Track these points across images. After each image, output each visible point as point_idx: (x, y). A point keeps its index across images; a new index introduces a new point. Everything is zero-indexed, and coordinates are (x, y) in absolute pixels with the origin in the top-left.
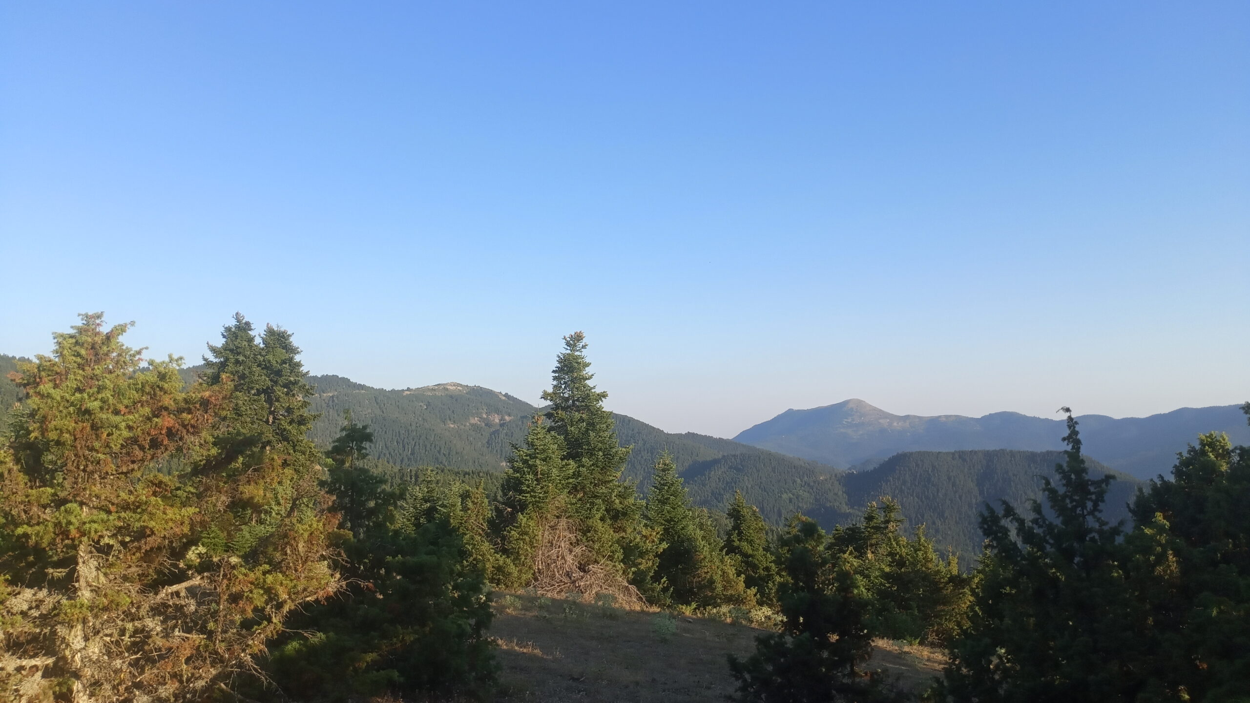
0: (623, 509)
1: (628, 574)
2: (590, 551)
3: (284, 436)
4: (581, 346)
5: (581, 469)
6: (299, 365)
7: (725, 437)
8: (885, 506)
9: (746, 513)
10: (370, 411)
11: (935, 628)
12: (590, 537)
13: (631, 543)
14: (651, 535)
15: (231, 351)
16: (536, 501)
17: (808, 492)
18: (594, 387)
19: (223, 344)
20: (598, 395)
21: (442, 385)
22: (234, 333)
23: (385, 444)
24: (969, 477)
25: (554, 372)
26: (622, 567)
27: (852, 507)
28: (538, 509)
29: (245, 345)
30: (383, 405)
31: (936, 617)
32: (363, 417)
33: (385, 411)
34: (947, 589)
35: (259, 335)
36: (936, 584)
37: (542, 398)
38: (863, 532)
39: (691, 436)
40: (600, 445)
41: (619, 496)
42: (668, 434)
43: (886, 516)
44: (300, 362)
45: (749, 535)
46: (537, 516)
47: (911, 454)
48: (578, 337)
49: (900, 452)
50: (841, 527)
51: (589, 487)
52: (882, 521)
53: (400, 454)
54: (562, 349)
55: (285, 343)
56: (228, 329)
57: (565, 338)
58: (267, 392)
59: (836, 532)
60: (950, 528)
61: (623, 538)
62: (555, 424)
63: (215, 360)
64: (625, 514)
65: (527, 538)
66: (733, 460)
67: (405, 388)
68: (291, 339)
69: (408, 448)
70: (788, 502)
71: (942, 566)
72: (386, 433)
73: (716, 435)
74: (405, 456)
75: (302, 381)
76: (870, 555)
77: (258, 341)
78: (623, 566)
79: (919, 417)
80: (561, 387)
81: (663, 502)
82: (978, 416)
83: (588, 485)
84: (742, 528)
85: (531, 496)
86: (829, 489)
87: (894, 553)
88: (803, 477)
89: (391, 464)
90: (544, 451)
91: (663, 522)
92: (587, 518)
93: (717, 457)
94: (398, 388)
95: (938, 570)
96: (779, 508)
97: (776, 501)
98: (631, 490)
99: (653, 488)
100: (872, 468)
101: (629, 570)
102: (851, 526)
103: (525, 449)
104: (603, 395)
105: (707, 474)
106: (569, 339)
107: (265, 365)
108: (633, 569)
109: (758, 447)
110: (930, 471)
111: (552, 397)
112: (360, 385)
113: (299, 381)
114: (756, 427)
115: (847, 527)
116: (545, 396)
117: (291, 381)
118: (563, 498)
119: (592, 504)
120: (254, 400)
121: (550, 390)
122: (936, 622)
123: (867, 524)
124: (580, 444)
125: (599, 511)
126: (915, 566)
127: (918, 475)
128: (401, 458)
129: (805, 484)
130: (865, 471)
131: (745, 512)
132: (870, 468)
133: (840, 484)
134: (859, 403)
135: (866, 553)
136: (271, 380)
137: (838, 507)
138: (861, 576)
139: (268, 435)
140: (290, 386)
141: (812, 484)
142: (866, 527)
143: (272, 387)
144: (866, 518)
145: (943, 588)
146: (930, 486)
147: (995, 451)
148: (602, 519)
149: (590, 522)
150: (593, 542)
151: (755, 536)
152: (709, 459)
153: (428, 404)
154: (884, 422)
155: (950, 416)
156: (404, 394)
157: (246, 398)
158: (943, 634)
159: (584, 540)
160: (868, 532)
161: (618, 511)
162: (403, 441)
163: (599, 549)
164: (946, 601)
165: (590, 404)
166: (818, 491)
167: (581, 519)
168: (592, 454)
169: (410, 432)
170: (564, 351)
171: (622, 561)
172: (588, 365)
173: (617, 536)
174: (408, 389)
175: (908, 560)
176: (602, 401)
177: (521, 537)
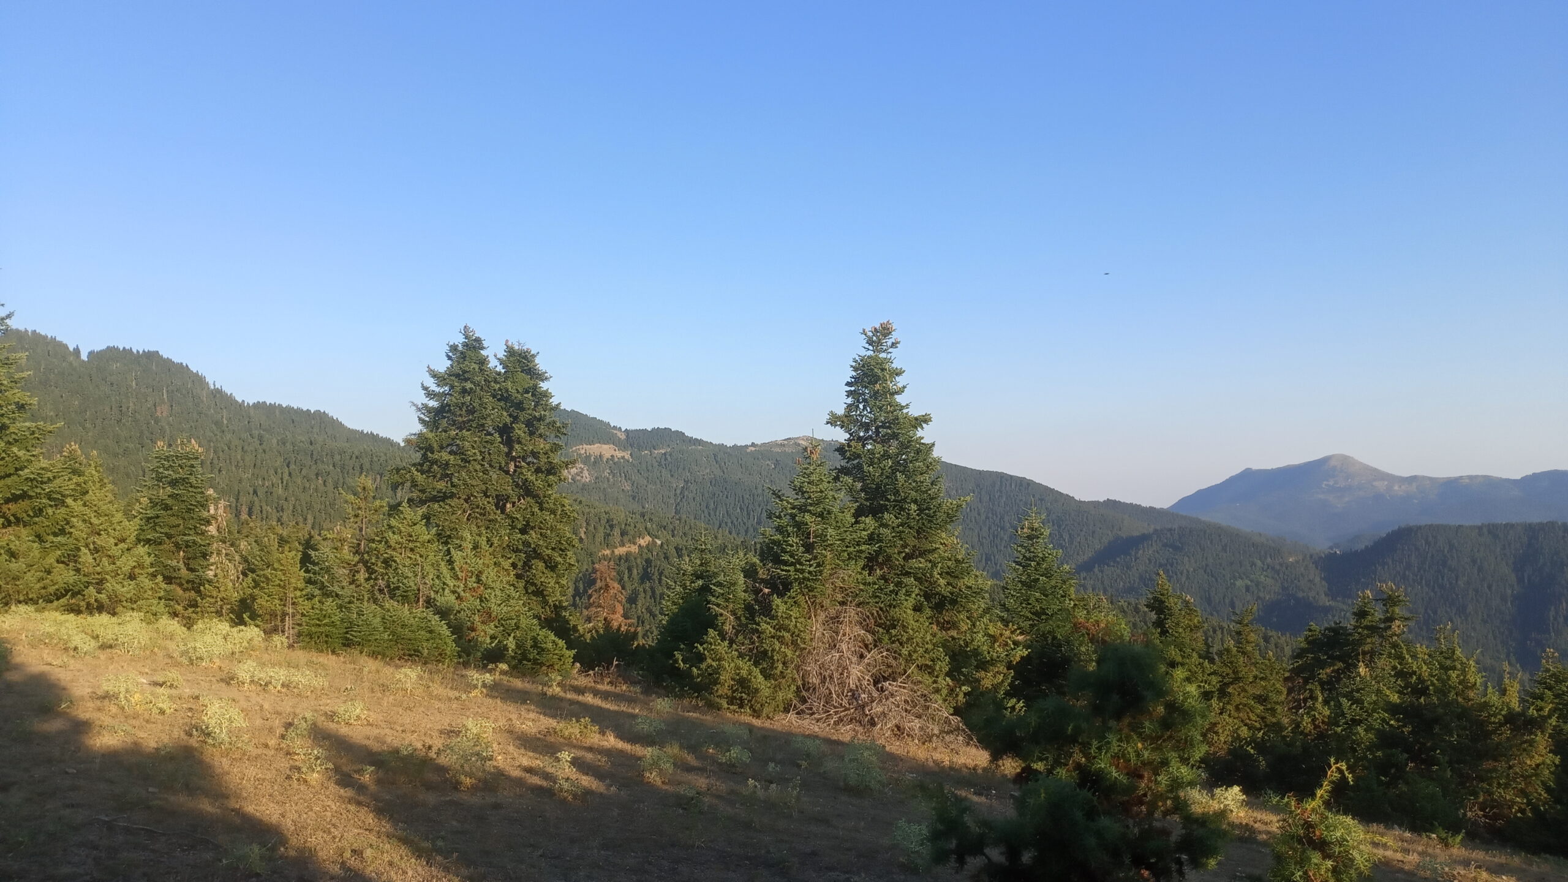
0: (952, 594)
1: (957, 695)
2: (895, 658)
3: (527, 490)
4: (889, 344)
5: (882, 530)
6: (546, 395)
7: (1158, 505)
8: (1385, 596)
9: (1173, 605)
10: (708, 471)
11: (1481, 800)
12: (895, 636)
13: (967, 646)
14: (1001, 635)
15: (457, 376)
16: (804, 578)
17: (1273, 578)
18: (907, 405)
19: (448, 368)
20: (916, 419)
21: (793, 439)
22: (462, 353)
23: (727, 511)
24: (1502, 559)
25: (848, 384)
26: (948, 685)
27: (1334, 598)
28: (807, 590)
29: (474, 369)
30: (723, 464)
31: (1481, 779)
32: (701, 478)
33: (725, 471)
34: (1501, 734)
35: (495, 356)
36: (1481, 724)
37: (828, 423)
38: (1351, 634)
39: (1112, 505)
40: (913, 493)
41: (947, 573)
42: (1080, 502)
43: (1387, 611)
44: (547, 390)
45: (1177, 635)
46: (807, 602)
47: (1419, 528)
48: (885, 331)
49: (1403, 525)
50: (1318, 627)
51: (899, 560)
52: (1380, 619)
53: (744, 524)
54: (860, 349)
55: (528, 365)
56: (454, 348)
57: (864, 333)
58: (505, 431)
59: (1310, 634)
60: (1474, 629)
61: (953, 638)
62: (847, 462)
63: (437, 390)
64: (954, 602)
65: (787, 635)
66: (1169, 535)
67: (749, 443)
68: (537, 360)
69: (754, 516)
70: (1244, 591)
71: (1494, 698)
72: (727, 497)
73: (1145, 504)
74: (750, 526)
75: (549, 417)
76: (1362, 670)
77: (494, 364)
78: (951, 684)
79: (1430, 479)
80: (858, 406)
81: (1030, 585)
82: (1517, 476)
83: (895, 556)
84: (1167, 626)
85: (796, 570)
86: (1302, 574)
87: (1407, 673)
88: (1266, 558)
89: (734, 534)
90: (818, 502)
91: (1029, 615)
92: (890, 606)
93: (1146, 532)
94: (741, 443)
95: (1485, 702)
96: (1232, 599)
97: (1227, 589)
98: (967, 565)
99: (1014, 565)
100: (1363, 547)
101: (958, 690)
102: (1333, 625)
103: (791, 496)
104: (925, 420)
105: (1133, 553)
106: (870, 334)
107: (502, 395)
108: (963, 688)
109: (1203, 519)
110: (1446, 552)
111: (842, 422)
112: (696, 439)
113: (545, 415)
114: (1200, 493)
115: (1326, 625)
116: (833, 420)
117: (535, 417)
118: (852, 574)
119: (899, 584)
120: (486, 442)
121: (840, 411)
122: (1482, 788)
123: (1357, 622)
124: (883, 492)
125: (909, 595)
126: (1445, 695)
127: (1429, 555)
128: (745, 528)
129: (1268, 568)
130: (1353, 550)
131: (1171, 602)
132: (1360, 546)
133: (1317, 568)
134: (1345, 459)
135: (1356, 666)
136: (510, 416)
137: (1314, 598)
138: (1349, 700)
139: (506, 488)
140: (535, 423)
141: (1278, 567)
142: (1356, 627)
143: (511, 424)
144: (1355, 614)
145: (1494, 732)
146: (1446, 571)
147: (1541, 524)
148: (917, 609)
149: (895, 613)
150: (901, 644)
151: (1186, 637)
152: (1136, 534)
153: (777, 463)
154: (1381, 485)
155: (1477, 476)
156: (748, 451)
157: (476, 439)
158: (1492, 808)
159: (886, 638)
160: (1359, 633)
161: (943, 596)
162: (748, 507)
163: (910, 655)
164: (1496, 753)
165: (899, 431)
166: (1286, 577)
167: (881, 609)
168: (902, 509)
169: (756, 496)
170: (863, 353)
171: (948, 674)
172: (899, 373)
173: (942, 635)
174: (753, 445)
175: (1433, 684)
176: (922, 428)
177: (778, 633)
